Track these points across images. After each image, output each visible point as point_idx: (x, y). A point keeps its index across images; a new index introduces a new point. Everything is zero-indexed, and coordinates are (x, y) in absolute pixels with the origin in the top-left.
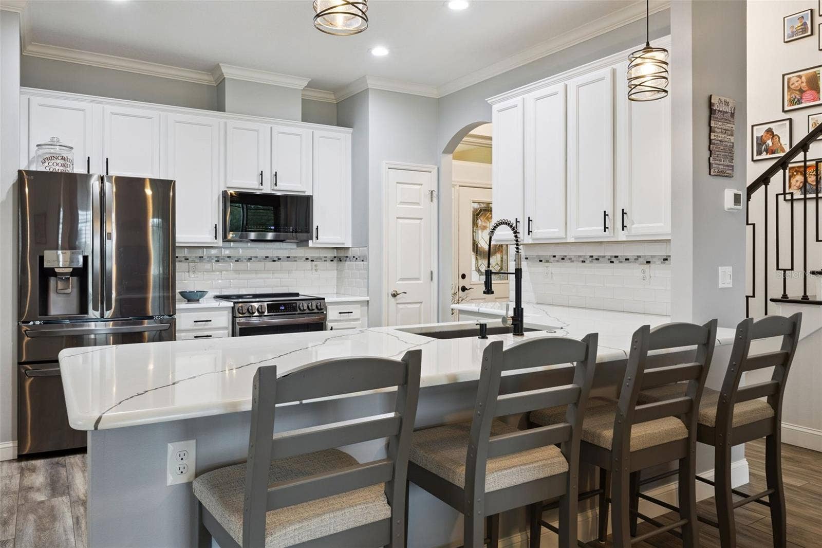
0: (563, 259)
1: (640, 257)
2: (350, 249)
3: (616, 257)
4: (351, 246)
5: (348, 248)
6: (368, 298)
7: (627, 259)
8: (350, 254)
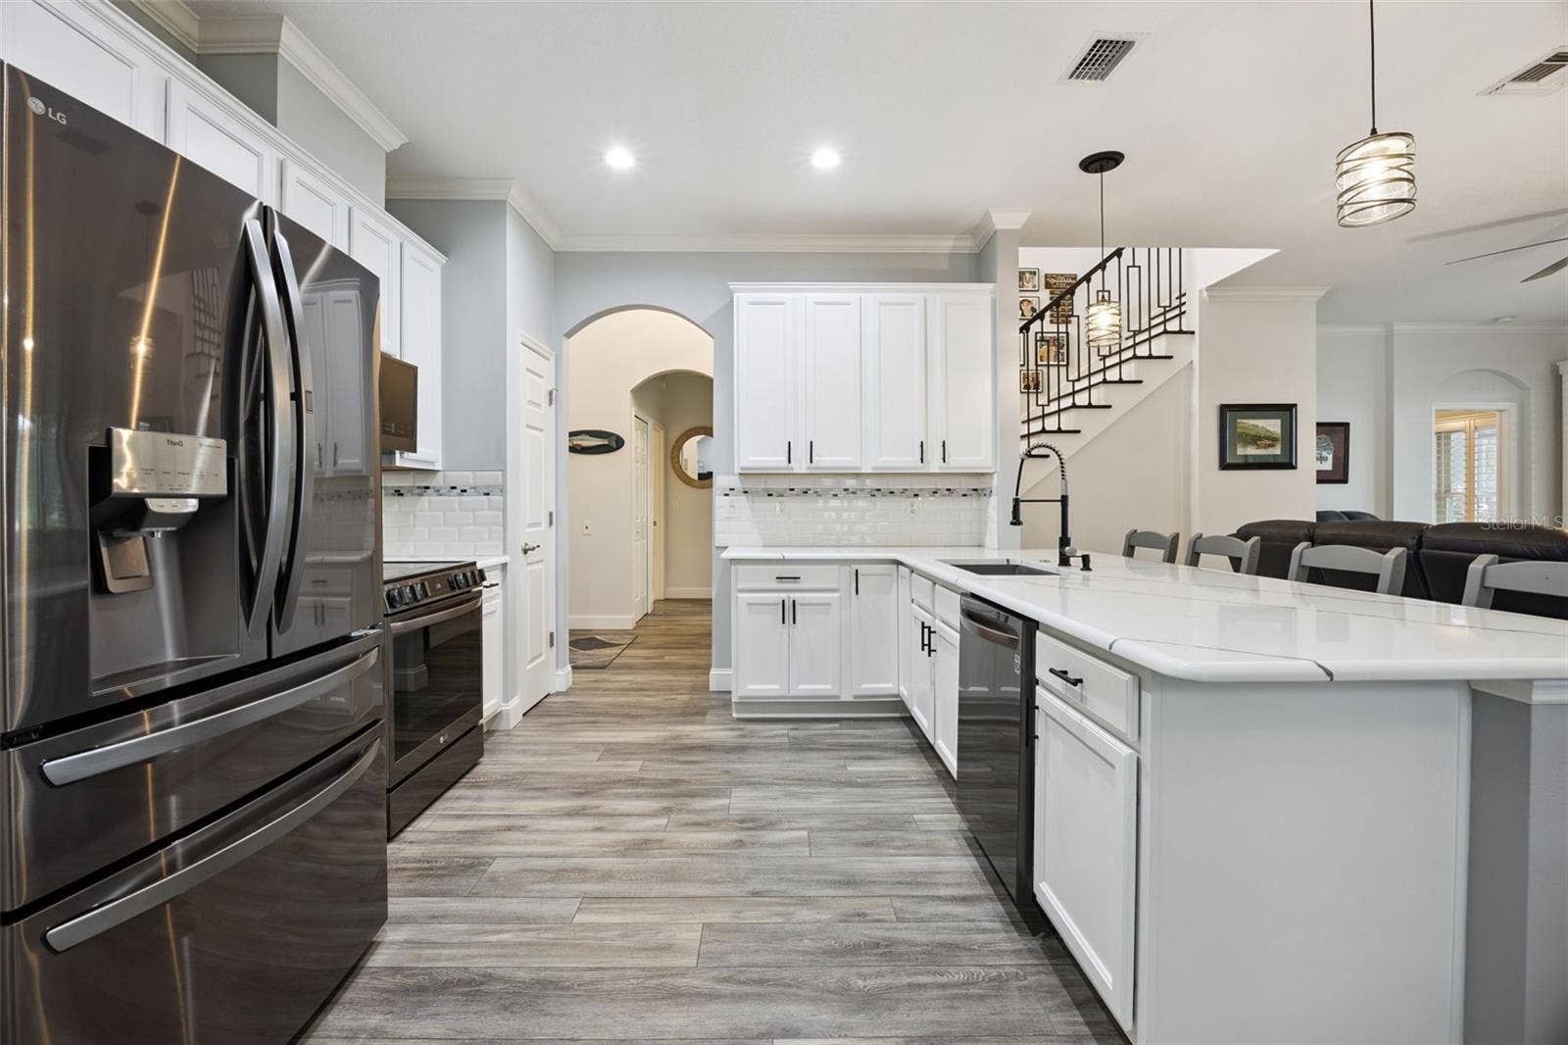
0: (806, 492)
1: (907, 490)
2: (440, 474)
3: (879, 490)
4: (440, 469)
5: (434, 472)
6: (506, 557)
7: (892, 493)
8: (437, 482)
